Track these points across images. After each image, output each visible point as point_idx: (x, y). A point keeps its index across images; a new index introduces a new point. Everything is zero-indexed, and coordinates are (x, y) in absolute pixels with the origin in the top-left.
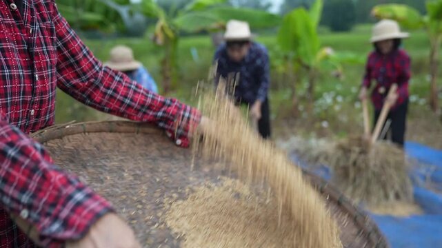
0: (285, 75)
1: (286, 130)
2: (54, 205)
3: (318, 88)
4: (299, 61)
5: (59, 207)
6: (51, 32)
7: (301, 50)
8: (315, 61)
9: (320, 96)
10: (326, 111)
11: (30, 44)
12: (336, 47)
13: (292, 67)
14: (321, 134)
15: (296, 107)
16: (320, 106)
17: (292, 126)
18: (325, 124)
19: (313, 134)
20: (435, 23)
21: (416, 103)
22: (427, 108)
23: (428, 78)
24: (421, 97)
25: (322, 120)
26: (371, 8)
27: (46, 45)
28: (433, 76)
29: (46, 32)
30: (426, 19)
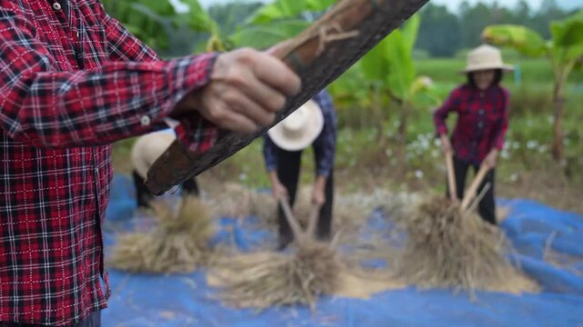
0: (370, 110)
1: (370, 179)
2: (165, 87)
3: (411, 128)
4: (388, 92)
5: (171, 83)
6: (100, 35)
7: (391, 78)
8: (409, 93)
9: (414, 137)
10: (421, 157)
11: (78, 49)
12: (434, 76)
13: (379, 100)
14: (414, 187)
15: (383, 151)
16: (414, 151)
17: (377, 175)
18: (419, 174)
19: (404, 186)
20: (561, 50)
21: (534, 151)
22: (549, 157)
23: (551, 119)
24: (541, 143)
25: (415, 168)
26: (482, 29)
27: (96, 51)
28: (557, 116)
29: (95, 36)
30: (550, 44)
